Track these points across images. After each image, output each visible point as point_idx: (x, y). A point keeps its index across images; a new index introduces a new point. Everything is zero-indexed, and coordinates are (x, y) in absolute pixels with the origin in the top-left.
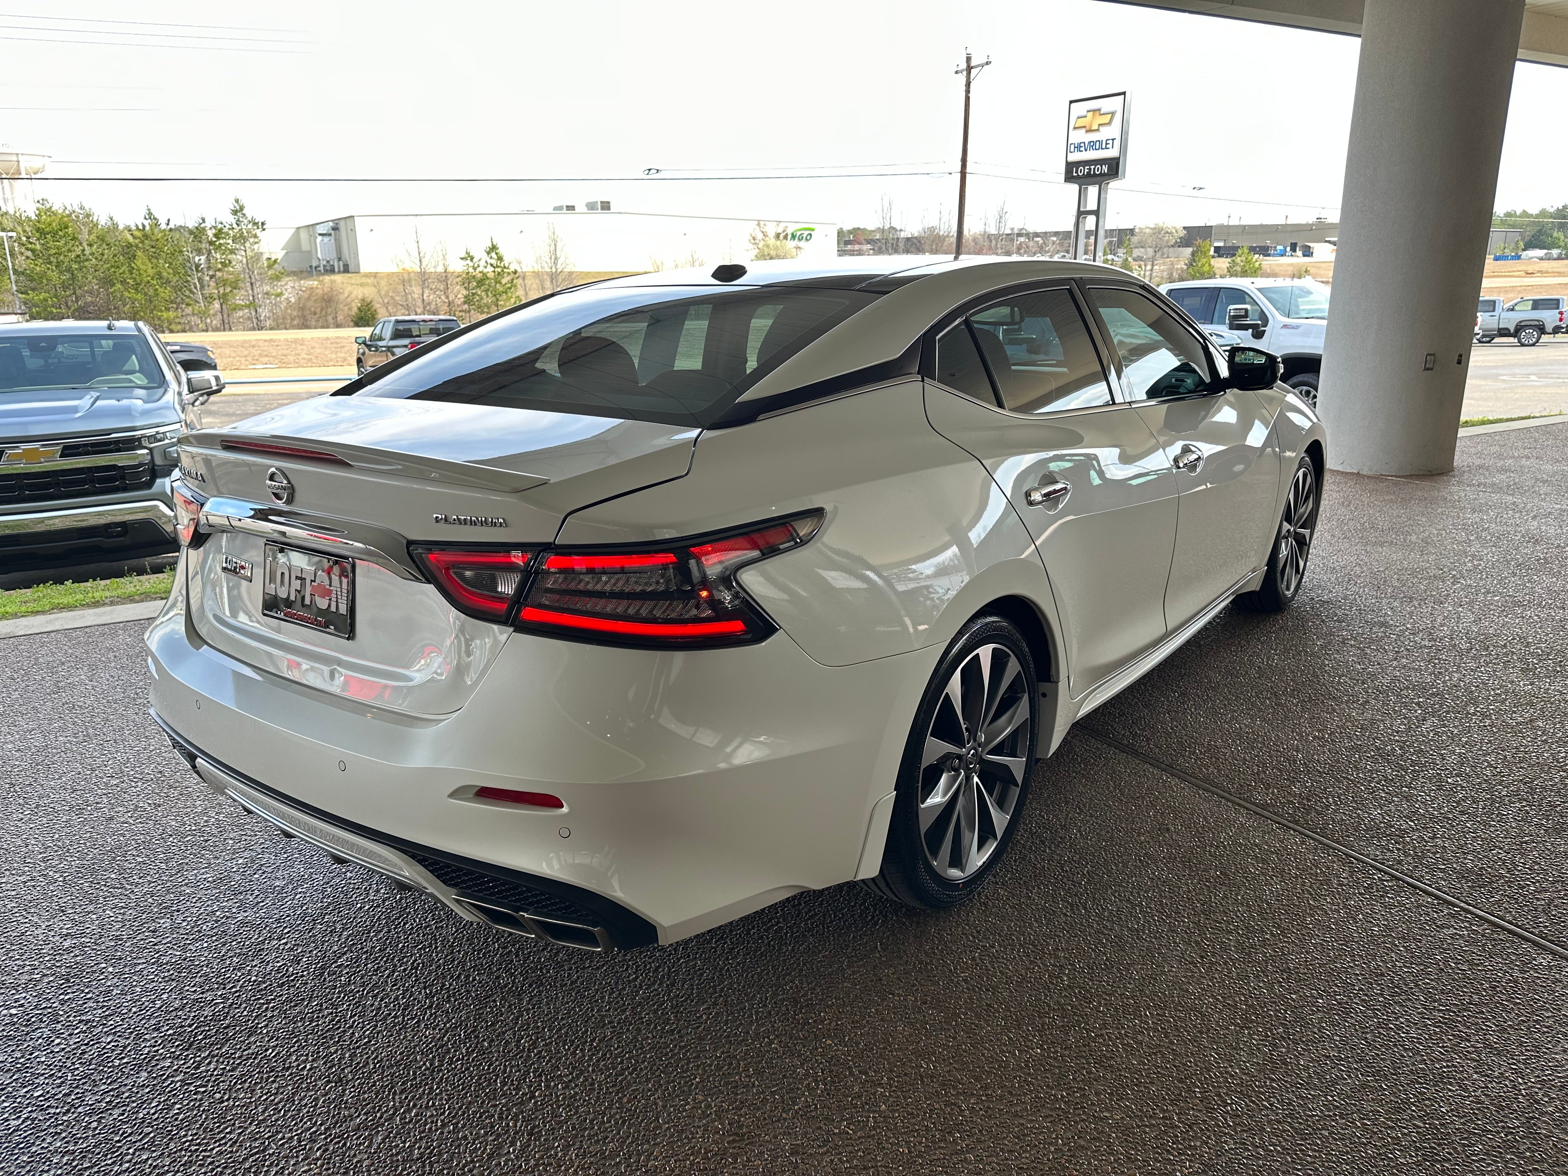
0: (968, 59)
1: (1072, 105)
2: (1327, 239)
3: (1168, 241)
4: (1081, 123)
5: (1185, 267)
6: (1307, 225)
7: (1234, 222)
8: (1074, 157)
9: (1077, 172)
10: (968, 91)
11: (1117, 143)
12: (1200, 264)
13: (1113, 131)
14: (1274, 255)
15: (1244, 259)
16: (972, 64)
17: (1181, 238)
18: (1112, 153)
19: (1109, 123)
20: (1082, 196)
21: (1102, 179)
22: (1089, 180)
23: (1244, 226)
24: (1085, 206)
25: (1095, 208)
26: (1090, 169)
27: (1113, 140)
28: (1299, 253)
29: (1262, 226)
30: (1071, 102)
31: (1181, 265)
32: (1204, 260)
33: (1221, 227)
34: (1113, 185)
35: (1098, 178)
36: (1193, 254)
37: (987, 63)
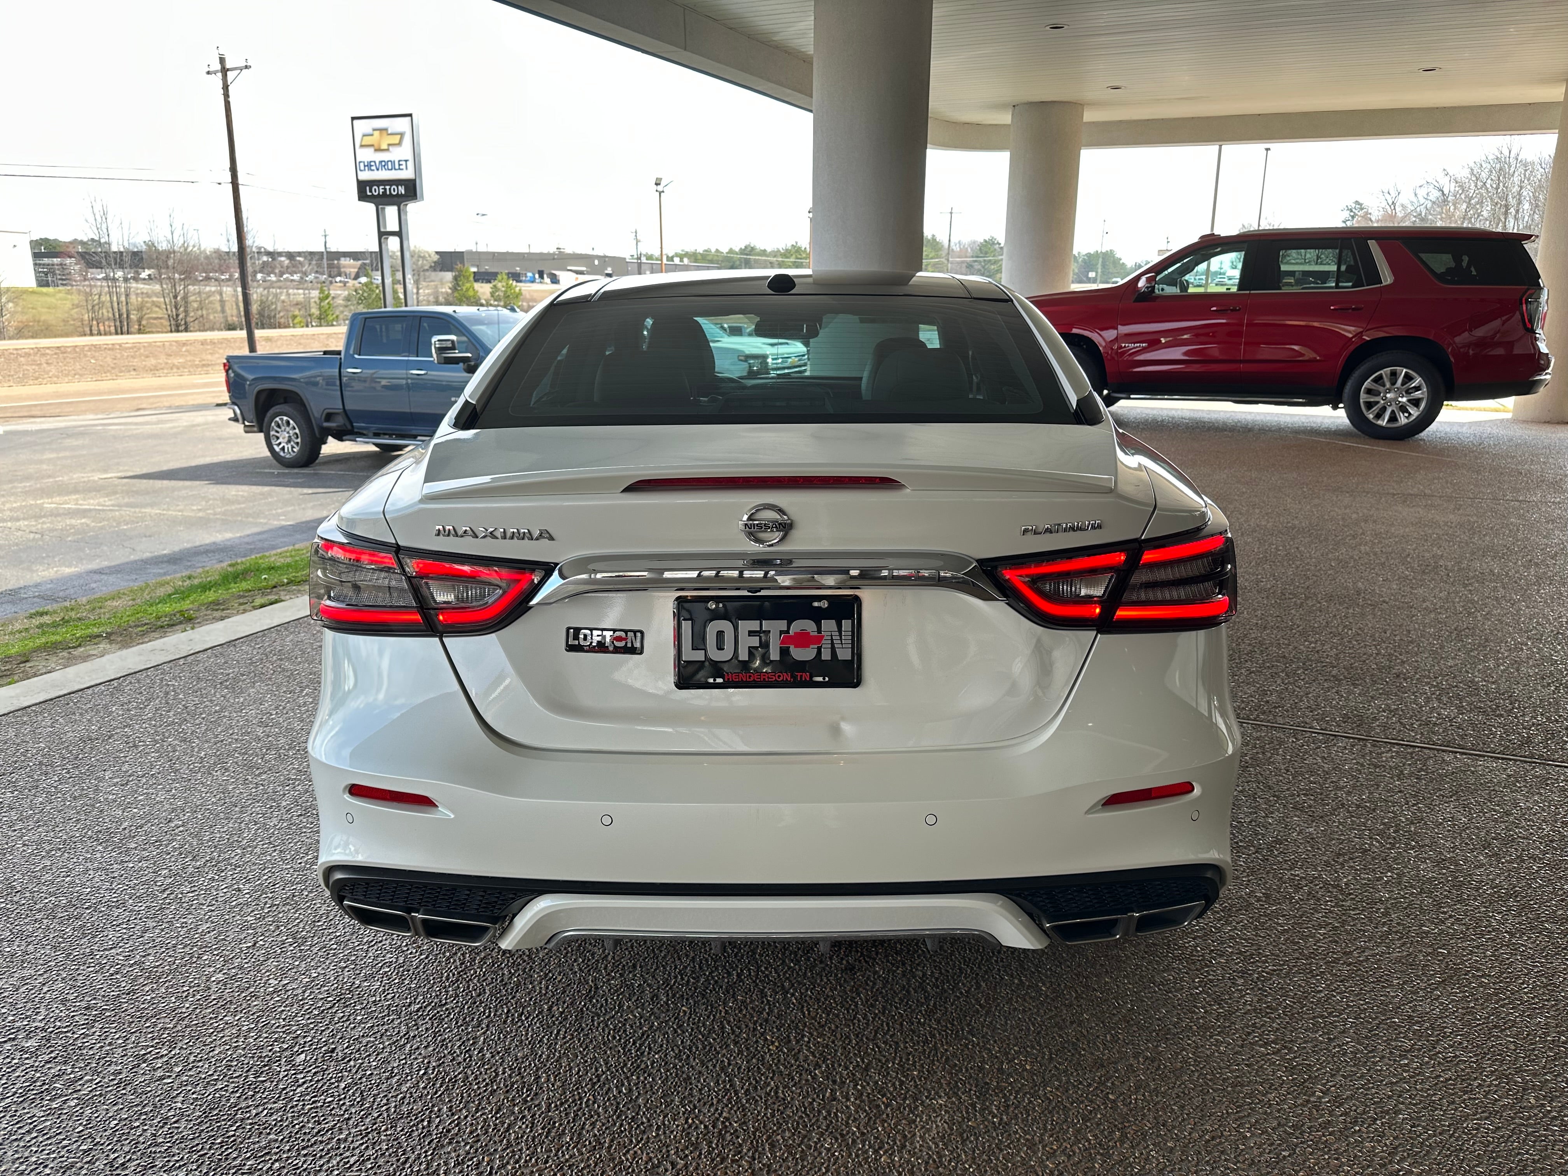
0: (222, 60)
1: (355, 122)
2: (569, 268)
3: (423, 266)
4: (368, 140)
5: (449, 291)
6: (549, 254)
7: (482, 248)
8: (365, 176)
9: (371, 191)
10: (226, 95)
11: (411, 164)
12: (464, 288)
13: (404, 152)
14: (525, 282)
15: (504, 284)
16: (228, 66)
17: (435, 262)
18: (407, 174)
19: (400, 144)
20: (380, 218)
21: (400, 200)
22: (385, 200)
23: (494, 253)
24: (385, 227)
25: (397, 229)
26: (385, 189)
27: (406, 161)
28: (547, 280)
29: (507, 253)
30: (353, 119)
31: (446, 289)
32: (468, 285)
33: (470, 252)
34: (412, 208)
35: (396, 199)
36: (456, 278)
37: (246, 67)
